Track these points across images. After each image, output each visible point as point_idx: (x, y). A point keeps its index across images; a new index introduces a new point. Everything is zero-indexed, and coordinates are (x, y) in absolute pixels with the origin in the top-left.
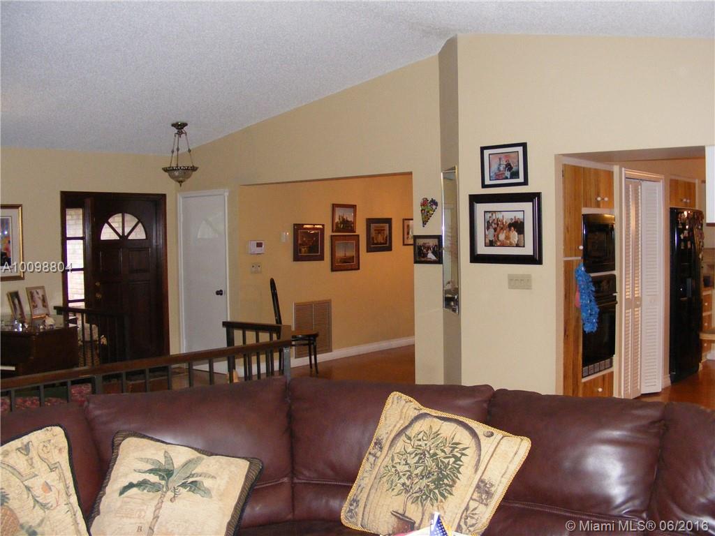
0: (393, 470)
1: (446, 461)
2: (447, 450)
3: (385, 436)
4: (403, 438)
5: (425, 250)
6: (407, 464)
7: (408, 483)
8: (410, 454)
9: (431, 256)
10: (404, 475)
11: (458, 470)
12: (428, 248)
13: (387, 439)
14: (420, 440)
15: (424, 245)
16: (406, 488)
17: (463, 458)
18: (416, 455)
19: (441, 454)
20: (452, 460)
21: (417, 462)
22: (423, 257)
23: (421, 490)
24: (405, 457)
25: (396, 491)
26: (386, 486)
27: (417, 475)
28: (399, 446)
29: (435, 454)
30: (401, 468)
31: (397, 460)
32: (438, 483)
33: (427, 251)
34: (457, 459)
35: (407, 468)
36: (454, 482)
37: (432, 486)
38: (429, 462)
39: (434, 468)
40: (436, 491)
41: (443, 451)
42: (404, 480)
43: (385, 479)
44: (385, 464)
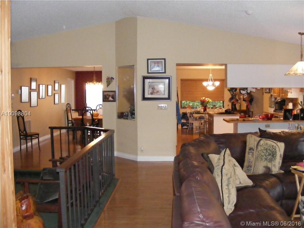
0: (260, 155)
1: (273, 150)
2: (272, 147)
3: (253, 147)
4: (259, 146)
5: (108, 97)
6: (263, 153)
7: (266, 157)
8: (263, 150)
9: (111, 99)
10: (264, 156)
11: (276, 152)
12: (110, 96)
13: (254, 147)
14: (264, 146)
15: (107, 95)
16: (266, 159)
17: (276, 149)
18: (265, 150)
19: (271, 149)
20: (274, 150)
21: (266, 152)
22: (107, 99)
23: (269, 159)
24: (262, 151)
25: (263, 160)
26: (260, 160)
27: (267, 155)
28: (259, 148)
29: (269, 149)
30: (263, 154)
31: (260, 152)
32: (273, 156)
33: (109, 97)
34: (275, 149)
35: (264, 154)
36: (276, 155)
37: (272, 157)
38: (269, 151)
39: (271, 153)
40: (273, 158)
41: (271, 148)
42: (264, 157)
43: (259, 158)
44: (257, 154)
